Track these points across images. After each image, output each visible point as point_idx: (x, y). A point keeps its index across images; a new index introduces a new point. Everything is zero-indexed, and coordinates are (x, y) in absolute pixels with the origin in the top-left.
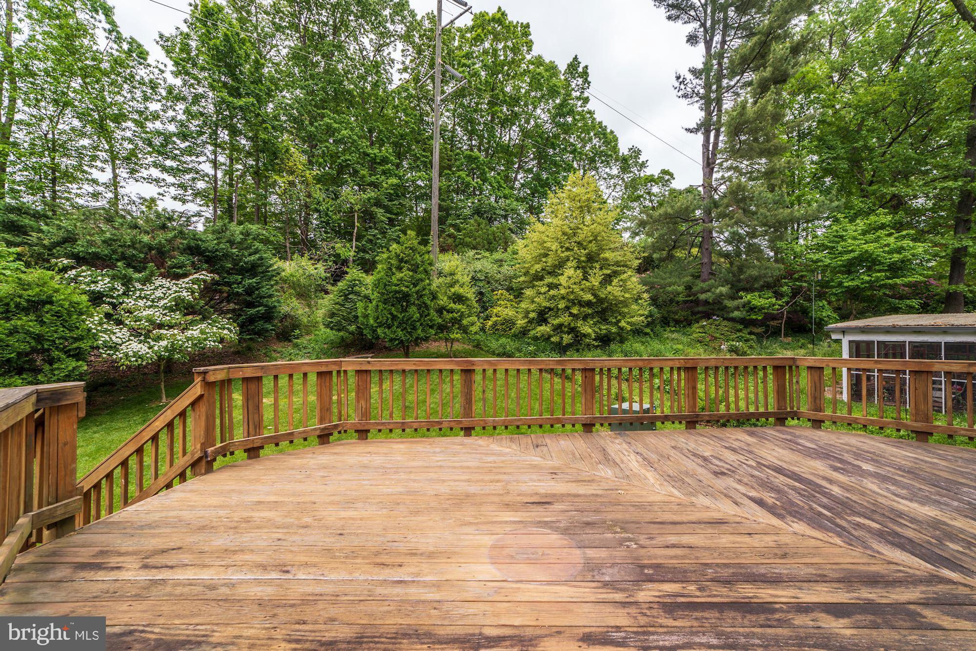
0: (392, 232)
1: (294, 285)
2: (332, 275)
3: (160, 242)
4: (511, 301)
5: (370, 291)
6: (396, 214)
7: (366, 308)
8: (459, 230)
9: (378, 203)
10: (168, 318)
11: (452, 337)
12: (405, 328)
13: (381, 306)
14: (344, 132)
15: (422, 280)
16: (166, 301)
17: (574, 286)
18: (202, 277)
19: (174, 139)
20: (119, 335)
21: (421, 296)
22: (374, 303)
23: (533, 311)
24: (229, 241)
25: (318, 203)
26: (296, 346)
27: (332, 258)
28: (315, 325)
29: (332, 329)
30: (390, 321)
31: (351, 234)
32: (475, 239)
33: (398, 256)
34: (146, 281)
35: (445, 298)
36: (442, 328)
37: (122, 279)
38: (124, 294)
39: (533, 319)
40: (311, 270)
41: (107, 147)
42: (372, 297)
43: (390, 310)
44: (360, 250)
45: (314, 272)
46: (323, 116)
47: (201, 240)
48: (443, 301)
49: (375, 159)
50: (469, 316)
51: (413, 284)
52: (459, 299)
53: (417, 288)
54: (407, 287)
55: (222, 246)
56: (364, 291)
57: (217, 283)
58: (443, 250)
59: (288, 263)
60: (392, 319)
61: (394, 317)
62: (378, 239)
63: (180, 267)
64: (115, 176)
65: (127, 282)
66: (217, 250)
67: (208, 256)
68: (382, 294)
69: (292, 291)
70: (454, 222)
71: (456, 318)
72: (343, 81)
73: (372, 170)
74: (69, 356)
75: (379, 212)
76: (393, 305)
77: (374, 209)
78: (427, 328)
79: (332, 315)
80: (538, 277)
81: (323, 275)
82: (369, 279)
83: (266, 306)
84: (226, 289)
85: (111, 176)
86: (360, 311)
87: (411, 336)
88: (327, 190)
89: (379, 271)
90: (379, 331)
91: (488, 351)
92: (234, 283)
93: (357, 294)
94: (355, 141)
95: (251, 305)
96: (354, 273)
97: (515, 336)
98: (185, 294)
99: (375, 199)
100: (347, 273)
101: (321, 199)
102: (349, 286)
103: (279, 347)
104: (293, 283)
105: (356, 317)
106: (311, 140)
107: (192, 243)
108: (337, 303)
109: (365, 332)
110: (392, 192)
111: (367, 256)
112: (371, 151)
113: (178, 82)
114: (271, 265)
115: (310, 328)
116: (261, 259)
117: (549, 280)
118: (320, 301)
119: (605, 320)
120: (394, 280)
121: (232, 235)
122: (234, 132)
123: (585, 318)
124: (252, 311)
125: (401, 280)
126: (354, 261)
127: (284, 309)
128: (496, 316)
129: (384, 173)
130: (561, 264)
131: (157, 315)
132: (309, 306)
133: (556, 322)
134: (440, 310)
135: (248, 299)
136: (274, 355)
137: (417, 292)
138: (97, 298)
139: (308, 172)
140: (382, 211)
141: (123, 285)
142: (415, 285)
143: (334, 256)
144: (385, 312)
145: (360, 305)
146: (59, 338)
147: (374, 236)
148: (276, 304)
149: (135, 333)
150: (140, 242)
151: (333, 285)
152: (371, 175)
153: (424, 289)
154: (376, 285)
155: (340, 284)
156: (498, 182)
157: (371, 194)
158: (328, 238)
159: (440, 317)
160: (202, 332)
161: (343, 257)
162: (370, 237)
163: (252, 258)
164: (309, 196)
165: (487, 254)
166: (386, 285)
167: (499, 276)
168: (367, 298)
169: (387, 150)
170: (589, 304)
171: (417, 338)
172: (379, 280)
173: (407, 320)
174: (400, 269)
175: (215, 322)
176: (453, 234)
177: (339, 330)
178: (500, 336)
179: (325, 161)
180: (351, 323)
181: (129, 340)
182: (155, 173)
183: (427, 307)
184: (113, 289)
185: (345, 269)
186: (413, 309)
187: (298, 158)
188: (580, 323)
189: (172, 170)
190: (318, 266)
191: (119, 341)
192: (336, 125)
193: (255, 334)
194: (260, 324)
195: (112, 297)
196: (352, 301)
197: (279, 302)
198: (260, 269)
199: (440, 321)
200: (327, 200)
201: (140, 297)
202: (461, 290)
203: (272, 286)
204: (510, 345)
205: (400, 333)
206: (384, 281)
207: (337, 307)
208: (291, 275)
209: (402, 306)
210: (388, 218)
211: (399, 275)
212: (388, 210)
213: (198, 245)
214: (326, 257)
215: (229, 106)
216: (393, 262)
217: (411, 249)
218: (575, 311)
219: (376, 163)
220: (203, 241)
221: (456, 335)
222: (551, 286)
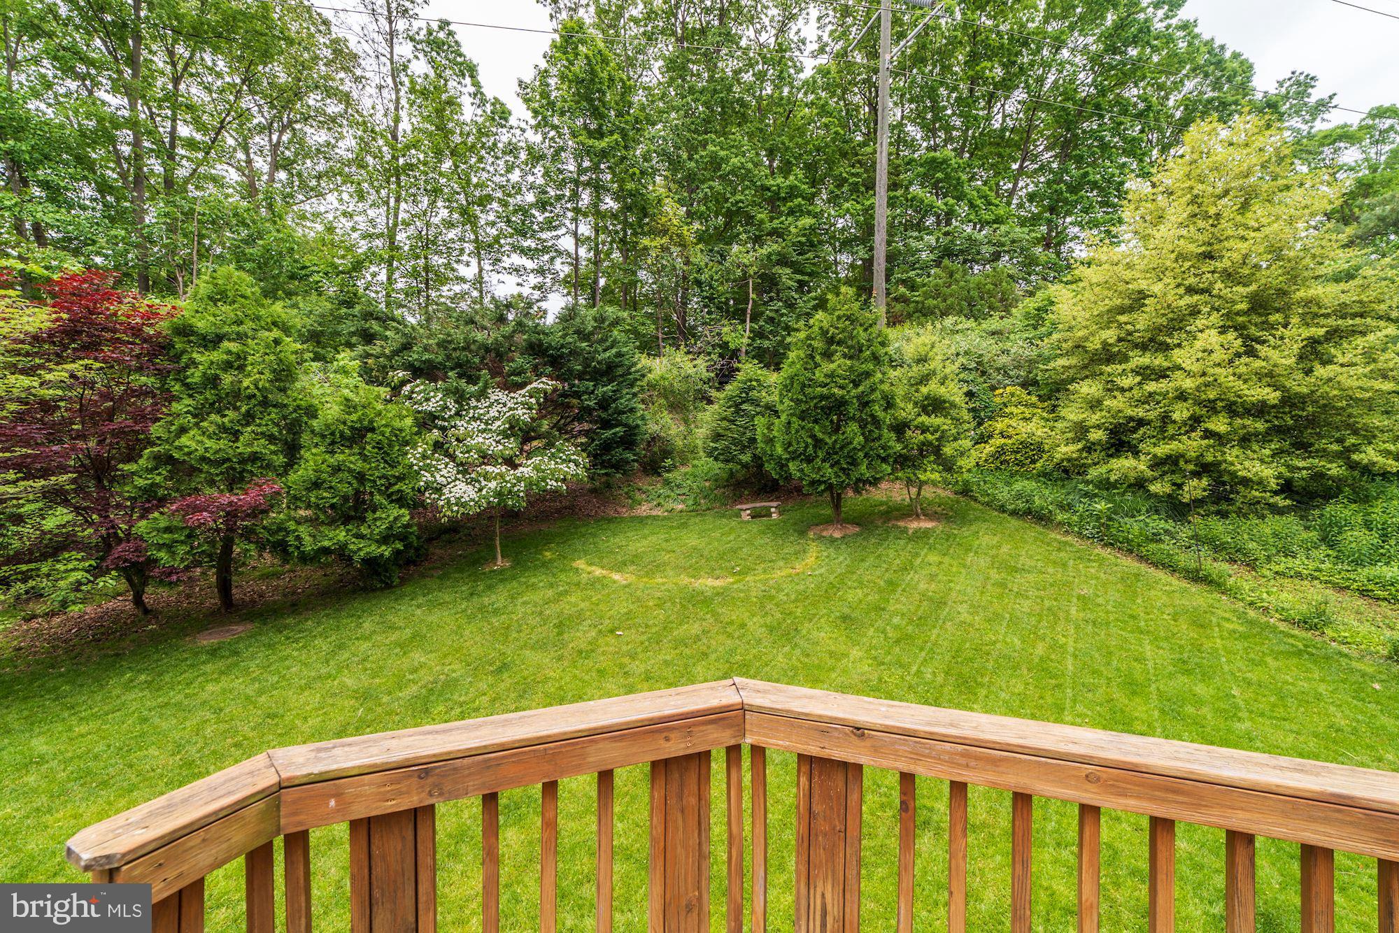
0: (805, 303)
1: (666, 393)
2: (717, 375)
3: (496, 339)
4: (1034, 406)
5: (775, 398)
6: (810, 275)
7: (769, 427)
8: (913, 287)
9: (783, 261)
10: (501, 447)
11: (922, 477)
12: (837, 463)
13: (796, 423)
14: (734, 160)
15: (868, 374)
16: (499, 423)
17: (1218, 370)
18: (541, 386)
19: (533, 211)
20: (444, 472)
21: (867, 403)
22: (784, 417)
23: (1098, 427)
24: (578, 332)
25: (699, 271)
26: (667, 483)
27: (718, 350)
28: (693, 450)
29: (716, 459)
30: (810, 450)
31: (744, 311)
32: (945, 300)
33: (824, 332)
34: (482, 394)
35: (910, 406)
36: (902, 461)
37: (454, 394)
38: (458, 414)
39: (1099, 442)
40: (688, 368)
41: (473, 237)
42: (779, 407)
43: (811, 430)
44: (759, 334)
45: (691, 371)
46: (704, 145)
47: (544, 333)
48: (906, 411)
49: (778, 194)
50: (955, 439)
51: (853, 381)
52: (935, 405)
53: (861, 389)
54: (842, 387)
55: (569, 339)
56: (765, 397)
57: (564, 395)
58: (894, 321)
59: (658, 360)
60: (815, 446)
61: (818, 443)
62: (782, 315)
63: (519, 374)
64: (481, 270)
65: (461, 397)
66: (562, 346)
67: (552, 356)
68: (798, 402)
69: (662, 401)
70: (904, 276)
71: (930, 443)
72: (732, 86)
73: (775, 212)
74: (392, 502)
75: (784, 273)
76: (816, 421)
77: (778, 270)
78: (877, 462)
79: (717, 437)
80: (1108, 355)
81: (705, 375)
82: (773, 378)
83: (625, 425)
84: (575, 401)
85: (476, 271)
86: (760, 432)
87: (848, 475)
88: (711, 251)
89: (793, 363)
90: (792, 466)
91: (988, 504)
92: (585, 392)
93: (755, 402)
94: (749, 171)
95: (606, 425)
96: (749, 369)
97: (1045, 475)
98: (520, 412)
99: (779, 254)
100: (738, 370)
101: (702, 264)
102: (742, 390)
103: (644, 483)
104: (665, 389)
105: (753, 440)
106: (690, 182)
107: (534, 338)
108: (724, 419)
109: (767, 467)
110: (803, 239)
111: (766, 344)
112: (772, 182)
113: (538, 138)
114: (634, 364)
115: (686, 455)
116: (619, 355)
117: (1140, 359)
118: (700, 415)
119: (1303, 447)
120: (819, 375)
121: (583, 323)
122: (598, 188)
123: (1245, 441)
124: (608, 434)
125: (831, 375)
126: (747, 352)
127: (652, 428)
128: (1002, 435)
129: (791, 212)
130: (1178, 323)
131: (490, 443)
132: (686, 422)
133: (1162, 450)
134: (900, 428)
135: (604, 415)
136: (638, 496)
137: (858, 397)
138: (426, 422)
139: (686, 228)
140: (788, 271)
141: (456, 402)
142: (856, 385)
143: (720, 346)
144: (802, 433)
145: (760, 421)
146: (380, 478)
147: (777, 311)
148: (639, 422)
149: (464, 469)
150: (475, 341)
151: (718, 390)
152: (771, 219)
153: (873, 390)
154: (787, 388)
155: (728, 387)
156: (985, 197)
157: (771, 247)
158: (712, 320)
159: (899, 440)
160: (537, 469)
161: (732, 346)
162: (772, 314)
163: (607, 354)
164: (687, 263)
165: (971, 323)
166: (803, 386)
167: (1004, 360)
168: (772, 410)
169: (797, 177)
170: (1260, 410)
171: (858, 480)
172: (792, 378)
173: (842, 448)
174: (828, 355)
175: (559, 451)
176: (903, 296)
177: (727, 461)
178: (1012, 476)
179: (708, 208)
180: (743, 449)
181: (456, 479)
182: (517, 260)
183: (876, 422)
184: (445, 408)
185: (736, 365)
186: (853, 427)
187: (673, 211)
188: (1232, 454)
189: (530, 250)
190: (698, 362)
191: (444, 481)
192: (722, 153)
193: (613, 466)
194: (619, 453)
195: (444, 419)
196: (745, 414)
197: (643, 418)
198: (620, 371)
199: (898, 447)
200: (711, 264)
201: (474, 419)
202: (942, 390)
203: (635, 395)
204: (1044, 496)
205: (828, 471)
206: (801, 379)
207: (725, 424)
208: (663, 378)
209: (832, 421)
210: (799, 282)
211: (828, 367)
212: (797, 268)
213: (540, 340)
214: (710, 349)
215: (589, 151)
216: (815, 344)
217: (848, 318)
218: (1220, 424)
219: (779, 199)
220: (547, 334)
221: (931, 473)
222: (1146, 374)
